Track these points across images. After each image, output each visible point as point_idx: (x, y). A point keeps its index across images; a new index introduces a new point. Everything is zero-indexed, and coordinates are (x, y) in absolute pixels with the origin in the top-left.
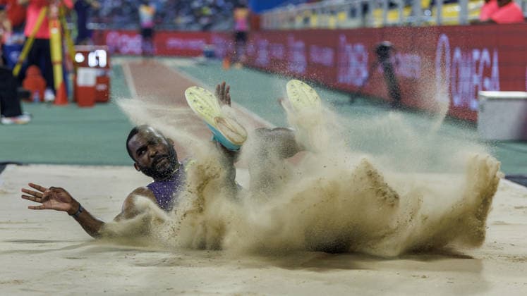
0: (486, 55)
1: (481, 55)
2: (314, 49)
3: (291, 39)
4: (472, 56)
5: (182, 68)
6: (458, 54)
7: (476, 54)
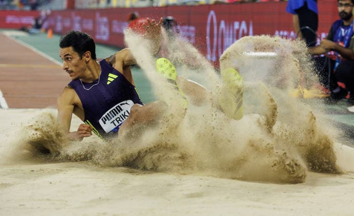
0: (244, 26)
1: (240, 25)
2: (115, 22)
3: (98, 15)
4: (233, 26)
5: (17, 37)
6: (223, 25)
7: (236, 25)
